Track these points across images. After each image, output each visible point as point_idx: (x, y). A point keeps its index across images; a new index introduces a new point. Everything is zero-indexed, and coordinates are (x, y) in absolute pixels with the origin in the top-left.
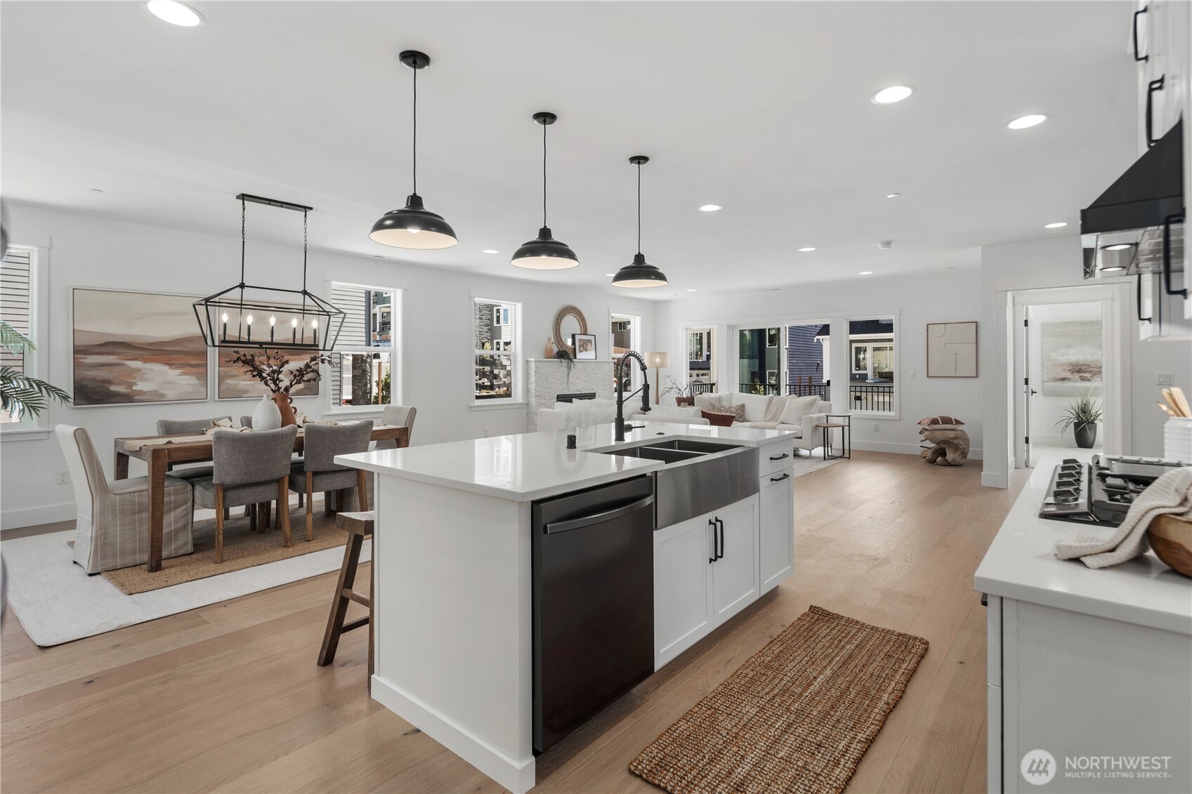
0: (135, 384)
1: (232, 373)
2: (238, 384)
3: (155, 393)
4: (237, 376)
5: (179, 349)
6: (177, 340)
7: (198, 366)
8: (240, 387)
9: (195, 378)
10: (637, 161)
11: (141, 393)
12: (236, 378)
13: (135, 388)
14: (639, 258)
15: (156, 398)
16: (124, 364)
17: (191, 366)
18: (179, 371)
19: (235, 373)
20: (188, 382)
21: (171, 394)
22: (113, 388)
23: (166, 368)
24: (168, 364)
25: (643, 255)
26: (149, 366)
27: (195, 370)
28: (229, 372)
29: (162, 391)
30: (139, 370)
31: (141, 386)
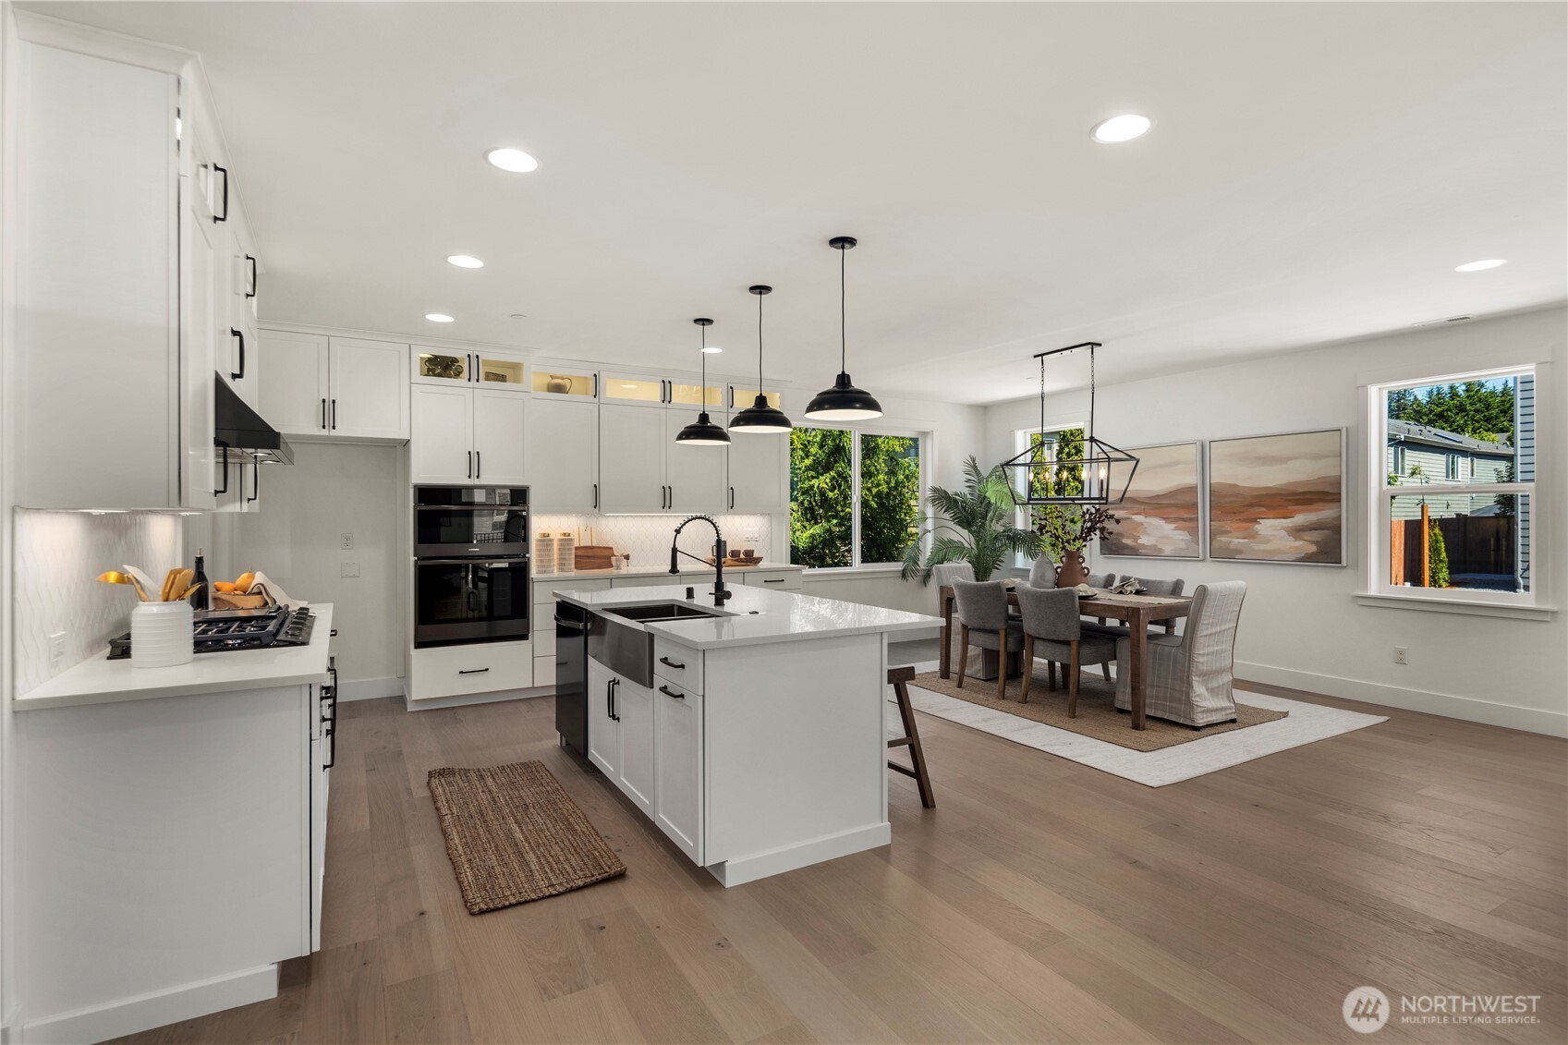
0: (1139, 537)
1: (1223, 529)
2: (1230, 542)
3: (1154, 547)
4: (1230, 532)
5: (1172, 502)
6: (1171, 492)
7: (1190, 520)
8: (1232, 546)
9: (1187, 534)
10: (840, 245)
11: (1144, 546)
12: (1229, 535)
13: (1139, 541)
14: (843, 379)
15: (1154, 554)
16: (1131, 519)
17: (1184, 520)
18: (1173, 526)
19: (1227, 528)
20: (1181, 537)
21: (1168, 550)
22: (1125, 541)
23: (1162, 522)
24: (1164, 518)
25: (848, 376)
26: (1149, 520)
27: (1187, 524)
28: (1222, 527)
29: (1160, 546)
30: (1141, 524)
31: (1144, 540)
